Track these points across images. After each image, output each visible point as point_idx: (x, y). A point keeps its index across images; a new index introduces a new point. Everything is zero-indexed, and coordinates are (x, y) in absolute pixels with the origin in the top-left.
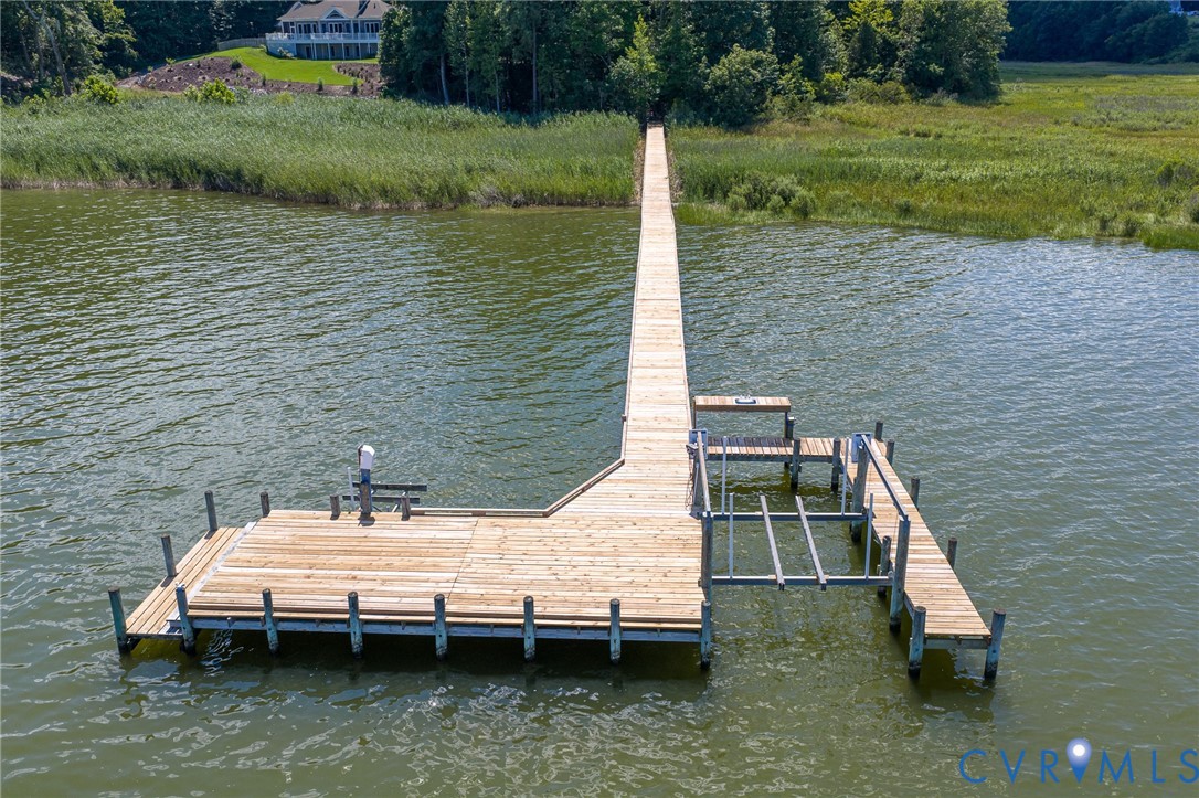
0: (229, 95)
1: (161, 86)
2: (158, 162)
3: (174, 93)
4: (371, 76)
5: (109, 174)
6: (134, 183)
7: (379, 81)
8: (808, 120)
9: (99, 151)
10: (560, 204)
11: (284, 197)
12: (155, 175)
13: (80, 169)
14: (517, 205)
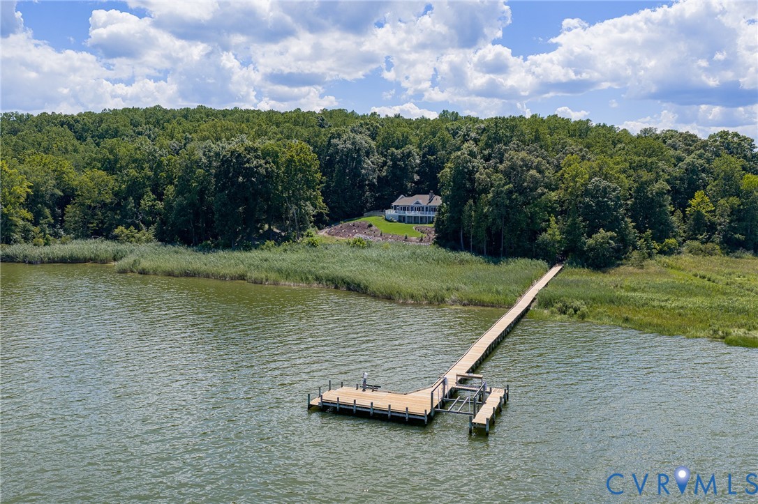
0: (363, 244)
1: (336, 234)
2: (330, 277)
3: (342, 238)
4: (430, 233)
5: (312, 281)
6: (321, 285)
7: (433, 236)
8: (643, 266)
9: (310, 272)
10: (483, 306)
11: (375, 296)
12: (328, 283)
13: (302, 279)
14: (464, 305)
